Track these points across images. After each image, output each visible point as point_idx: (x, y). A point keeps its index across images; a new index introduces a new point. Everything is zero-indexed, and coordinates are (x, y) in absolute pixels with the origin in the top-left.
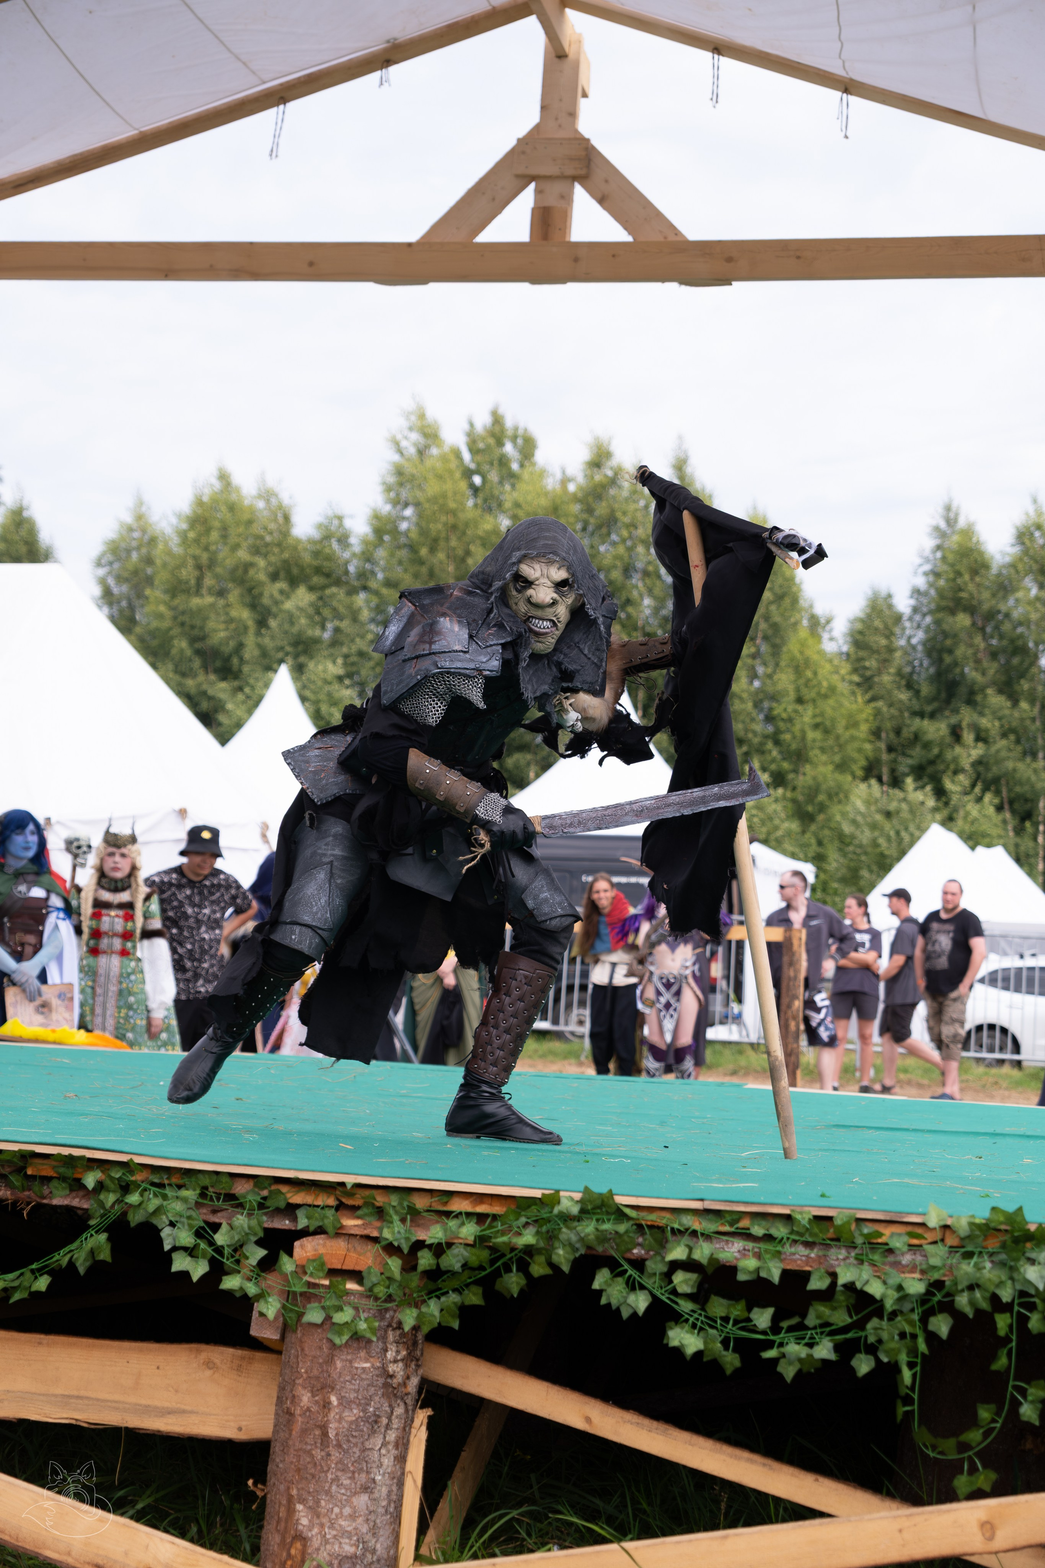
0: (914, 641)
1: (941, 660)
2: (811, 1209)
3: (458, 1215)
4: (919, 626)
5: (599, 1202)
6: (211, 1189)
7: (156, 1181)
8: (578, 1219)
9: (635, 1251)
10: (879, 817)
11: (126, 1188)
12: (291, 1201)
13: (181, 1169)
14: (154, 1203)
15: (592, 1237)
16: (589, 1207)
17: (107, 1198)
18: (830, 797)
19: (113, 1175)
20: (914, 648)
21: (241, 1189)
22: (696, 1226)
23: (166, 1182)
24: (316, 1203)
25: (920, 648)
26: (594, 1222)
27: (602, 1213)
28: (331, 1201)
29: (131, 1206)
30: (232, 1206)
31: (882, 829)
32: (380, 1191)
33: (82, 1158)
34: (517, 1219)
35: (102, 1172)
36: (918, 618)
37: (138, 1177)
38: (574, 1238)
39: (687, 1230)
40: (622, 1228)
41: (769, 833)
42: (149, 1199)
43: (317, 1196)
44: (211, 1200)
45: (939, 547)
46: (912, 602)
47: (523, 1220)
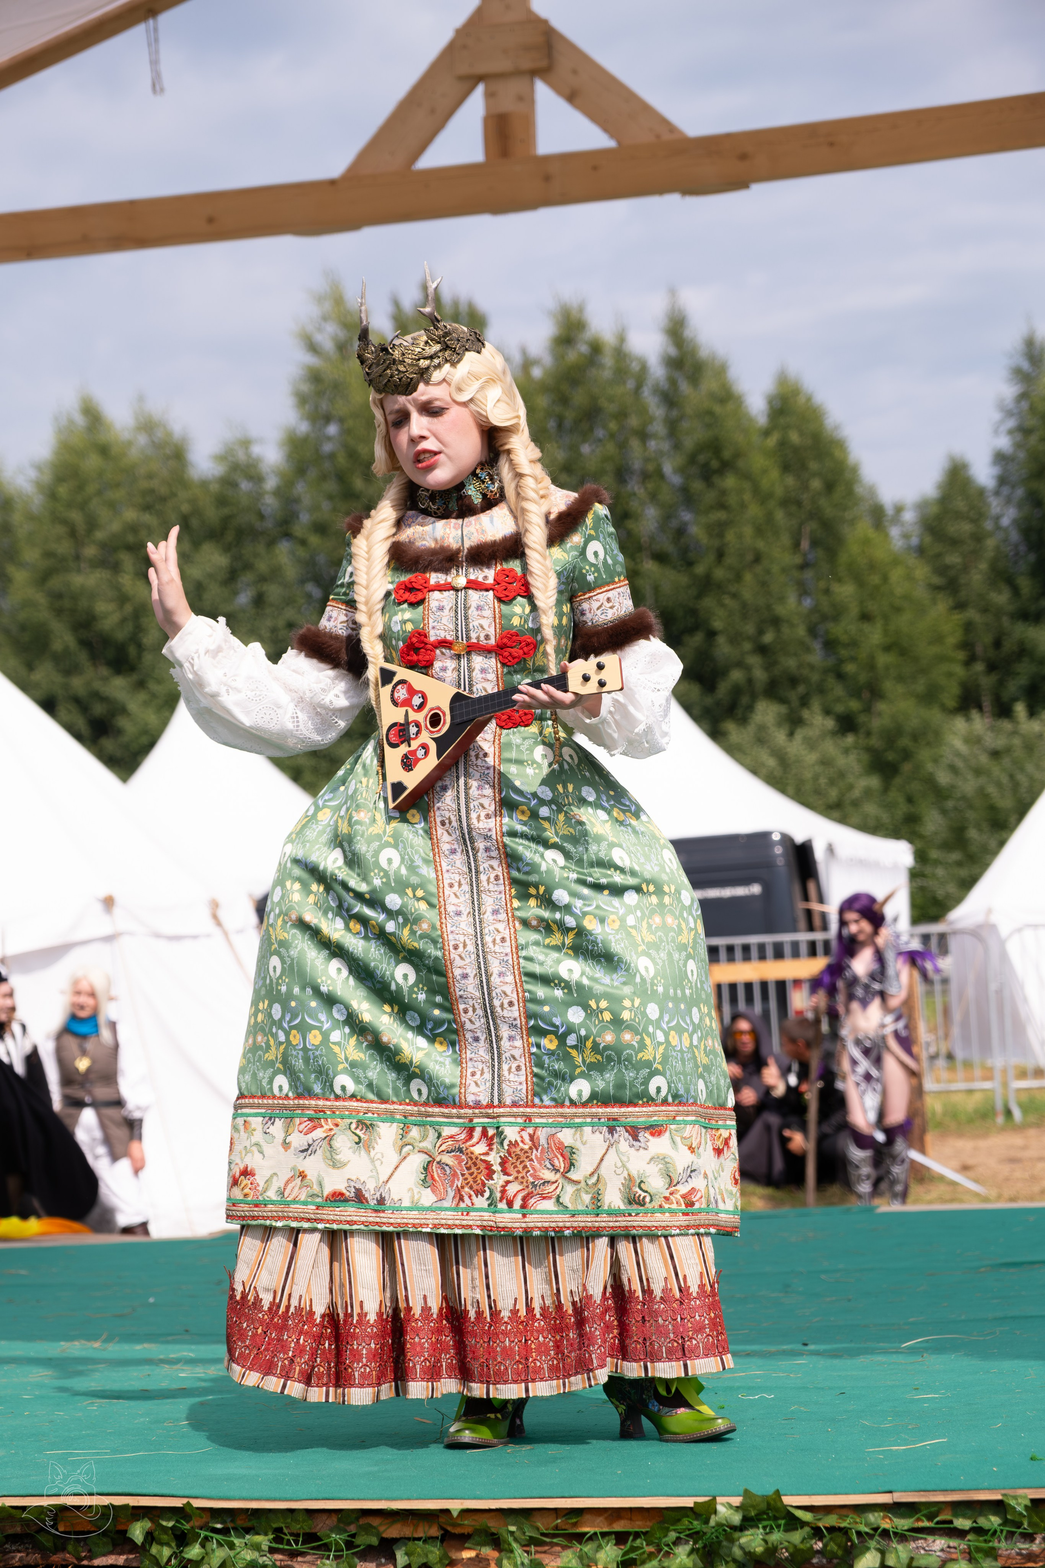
2: (1026, 1491)
3: (593, 1537)
4: (1008, 502)
5: (763, 1506)
6: (285, 1531)
7: (219, 1526)
8: (741, 1528)
9: (815, 1561)
11: (182, 1539)
12: (384, 1535)
13: (248, 1510)
14: (219, 1554)
15: (759, 1549)
16: (753, 1514)
17: (160, 1552)
18: (915, 739)
19: (164, 1523)
21: (321, 1527)
22: (886, 1525)
23: (230, 1525)
24: (416, 1536)
26: (761, 1530)
27: (769, 1519)
28: (434, 1532)
29: (190, 1561)
30: (313, 1548)
32: (492, 1514)
33: (126, 1507)
34: (666, 1536)
35: (151, 1520)
36: (1006, 490)
37: (195, 1522)
38: (737, 1552)
39: (876, 1529)
40: (796, 1537)
42: (213, 1550)
43: (416, 1528)
44: (289, 1543)
46: (996, 470)
47: (673, 1535)
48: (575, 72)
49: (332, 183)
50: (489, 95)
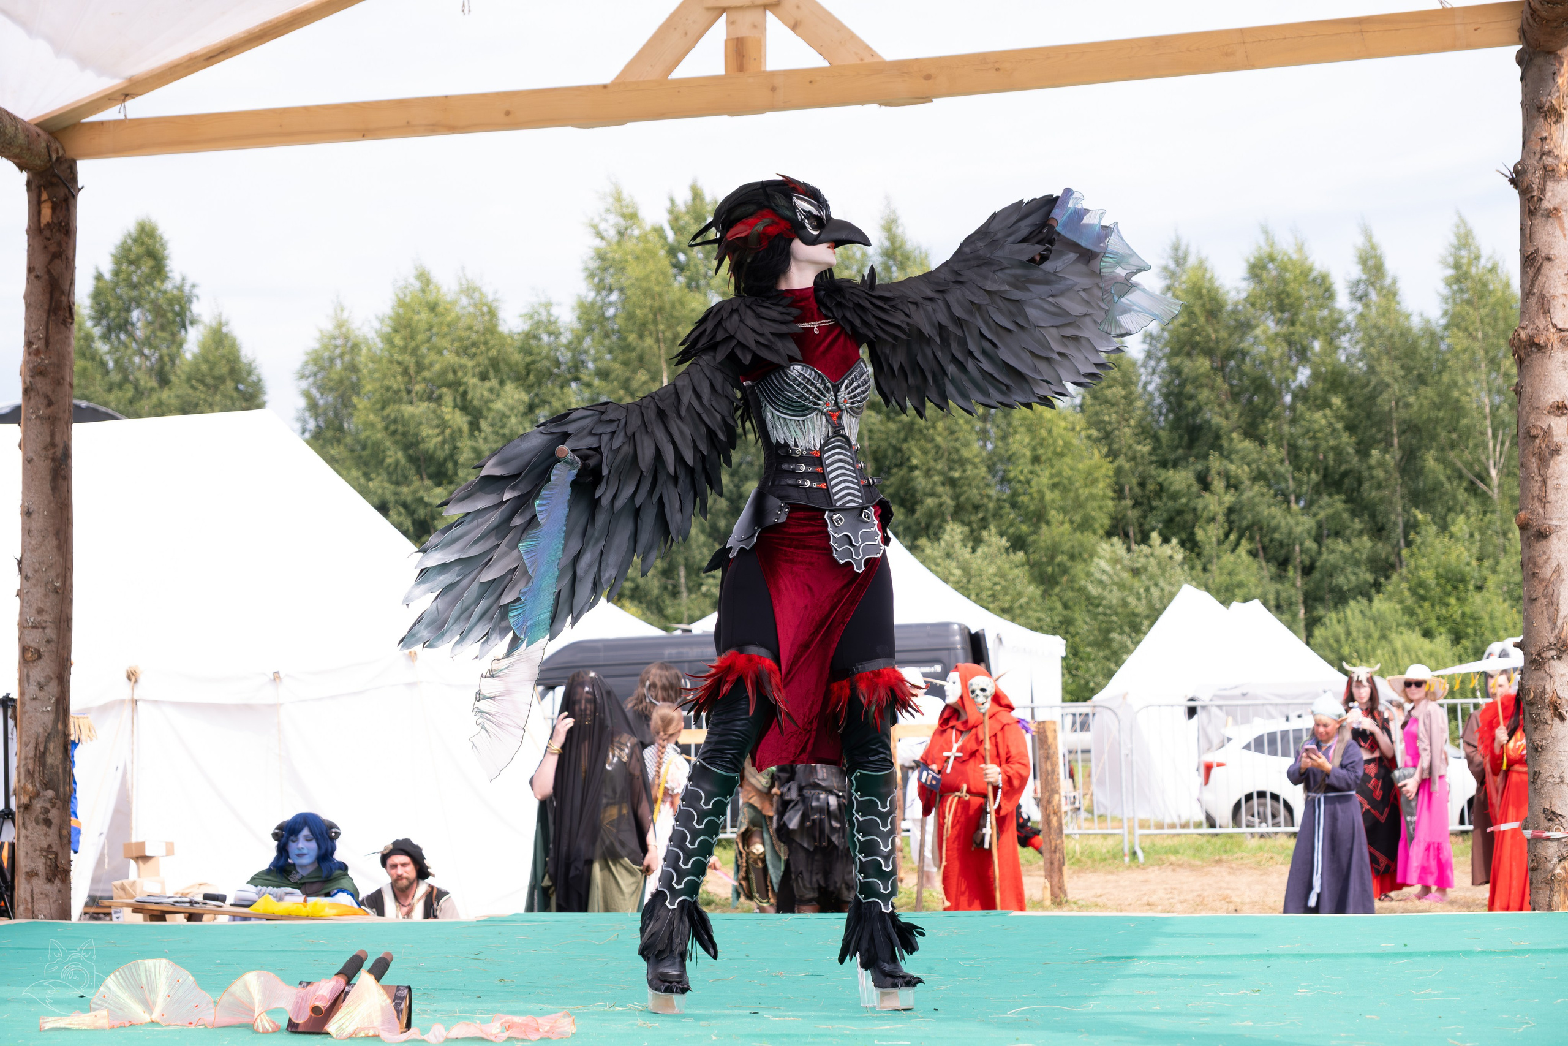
0: (1151, 388)
1: (1180, 405)
4: (1154, 372)
10: (1126, 575)
18: (1072, 557)
20: (1151, 394)
25: (1157, 394)
31: (1131, 589)
36: (1152, 363)
41: (1013, 601)
45: (1169, 288)
46: (1146, 347)
48: (798, 7)
49: (605, 87)
50: (730, 23)
